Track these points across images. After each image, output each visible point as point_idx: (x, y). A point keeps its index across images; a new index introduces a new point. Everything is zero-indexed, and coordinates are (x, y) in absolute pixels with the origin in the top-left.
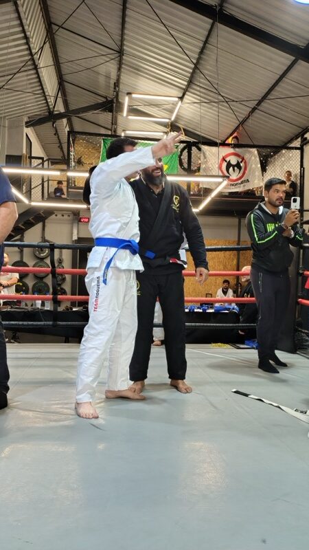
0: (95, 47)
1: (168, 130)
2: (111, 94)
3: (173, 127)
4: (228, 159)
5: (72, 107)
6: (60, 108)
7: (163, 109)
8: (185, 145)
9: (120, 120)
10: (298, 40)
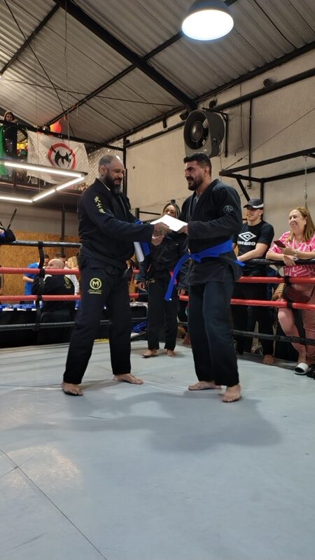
4: (57, 150)
10: (137, 49)
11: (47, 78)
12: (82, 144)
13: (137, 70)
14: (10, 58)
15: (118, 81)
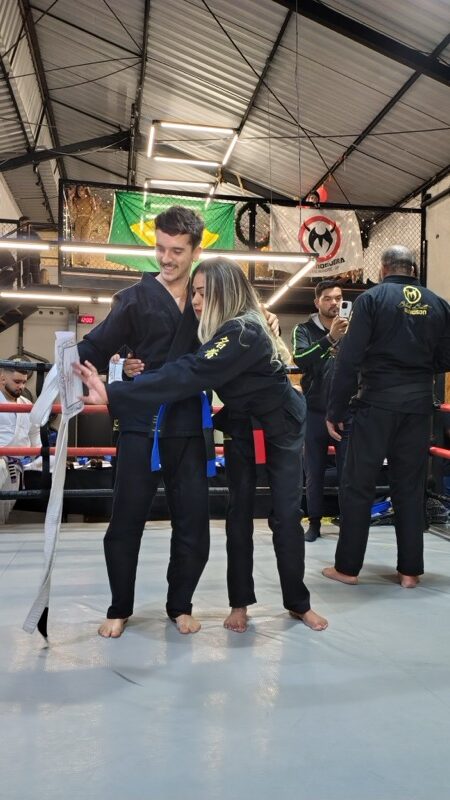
0: (101, 47)
1: (217, 179)
2: (126, 122)
3: (226, 175)
4: (311, 227)
5: (65, 142)
6: (45, 142)
7: (210, 147)
8: (245, 203)
9: (141, 163)
10: (420, 44)
11: (293, 121)
12: (351, 213)
13: (424, 78)
14: (245, 107)
15: (397, 103)
